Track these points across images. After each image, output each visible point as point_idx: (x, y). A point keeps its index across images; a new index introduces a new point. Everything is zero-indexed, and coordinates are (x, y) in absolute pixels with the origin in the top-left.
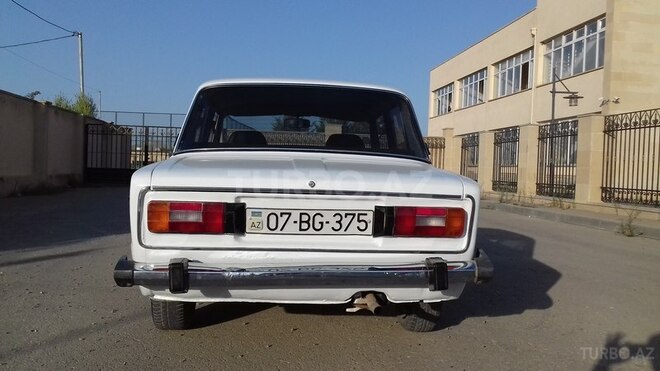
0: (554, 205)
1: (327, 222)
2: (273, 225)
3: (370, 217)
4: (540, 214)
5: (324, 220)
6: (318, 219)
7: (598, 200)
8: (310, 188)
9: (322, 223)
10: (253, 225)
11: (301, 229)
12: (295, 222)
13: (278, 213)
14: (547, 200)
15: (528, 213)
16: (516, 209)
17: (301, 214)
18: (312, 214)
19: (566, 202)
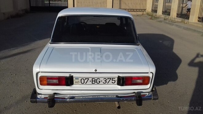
0: (182, 22)
1: (101, 81)
2: (83, 82)
3: (116, 79)
4: (177, 26)
5: (100, 80)
6: (98, 80)
7: (197, 21)
8: (95, 72)
9: (99, 81)
10: (76, 82)
11: (92, 83)
12: (90, 81)
13: (84, 79)
14: (180, 20)
15: (173, 25)
16: (169, 23)
17: (92, 79)
18: (96, 79)
19: (186, 21)
